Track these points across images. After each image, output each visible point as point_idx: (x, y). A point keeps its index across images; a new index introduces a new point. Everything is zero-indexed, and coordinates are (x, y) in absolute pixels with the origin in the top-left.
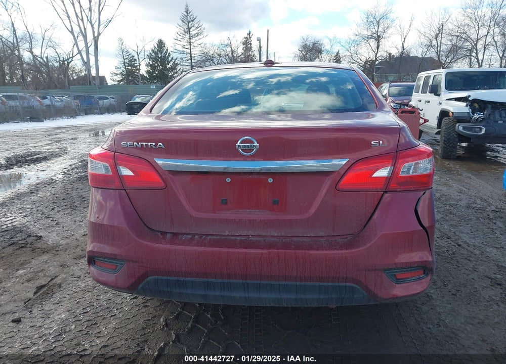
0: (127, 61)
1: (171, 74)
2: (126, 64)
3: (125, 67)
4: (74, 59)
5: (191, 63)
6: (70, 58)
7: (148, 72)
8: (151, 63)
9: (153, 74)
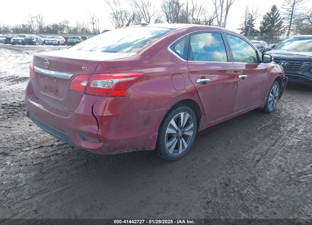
0: (247, 21)
1: (276, 29)
2: (247, 23)
3: (245, 25)
4: (214, 20)
5: (291, 22)
6: (211, 19)
7: (261, 28)
8: (264, 22)
9: (263, 29)
